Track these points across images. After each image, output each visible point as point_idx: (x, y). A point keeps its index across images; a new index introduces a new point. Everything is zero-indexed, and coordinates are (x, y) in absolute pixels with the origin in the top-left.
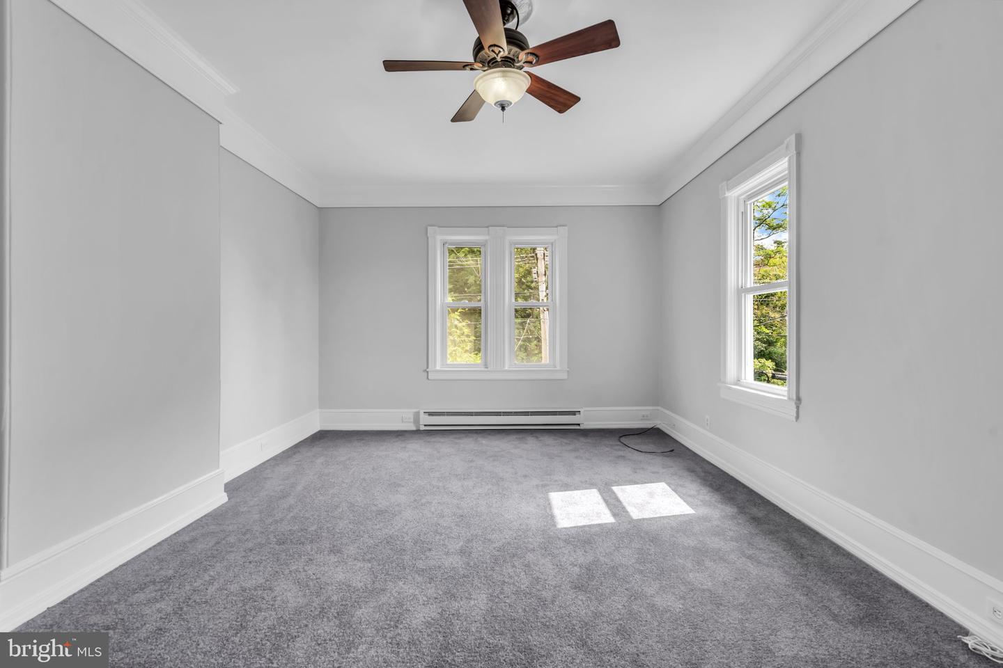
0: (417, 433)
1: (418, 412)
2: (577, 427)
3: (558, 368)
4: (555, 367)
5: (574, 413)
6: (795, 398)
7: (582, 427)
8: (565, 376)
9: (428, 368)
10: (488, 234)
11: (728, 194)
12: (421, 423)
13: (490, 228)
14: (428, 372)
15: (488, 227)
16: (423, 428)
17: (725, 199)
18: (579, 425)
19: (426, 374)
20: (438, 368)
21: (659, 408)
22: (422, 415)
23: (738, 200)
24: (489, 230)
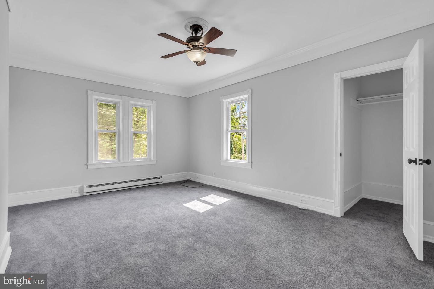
0: (82, 197)
1: (83, 187)
2: (161, 183)
3: (152, 159)
4: (151, 159)
5: (159, 178)
6: (251, 162)
7: (162, 183)
8: (155, 163)
9: (88, 163)
10: (121, 99)
11: (224, 100)
12: (84, 192)
13: (122, 96)
14: (88, 165)
15: (121, 96)
16: (85, 194)
17: (223, 102)
18: (161, 182)
19: (86, 166)
20: (94, 163)
21: (188, 172)
22: (85, 188)
23: (227, 103)
24: (121, 97)
